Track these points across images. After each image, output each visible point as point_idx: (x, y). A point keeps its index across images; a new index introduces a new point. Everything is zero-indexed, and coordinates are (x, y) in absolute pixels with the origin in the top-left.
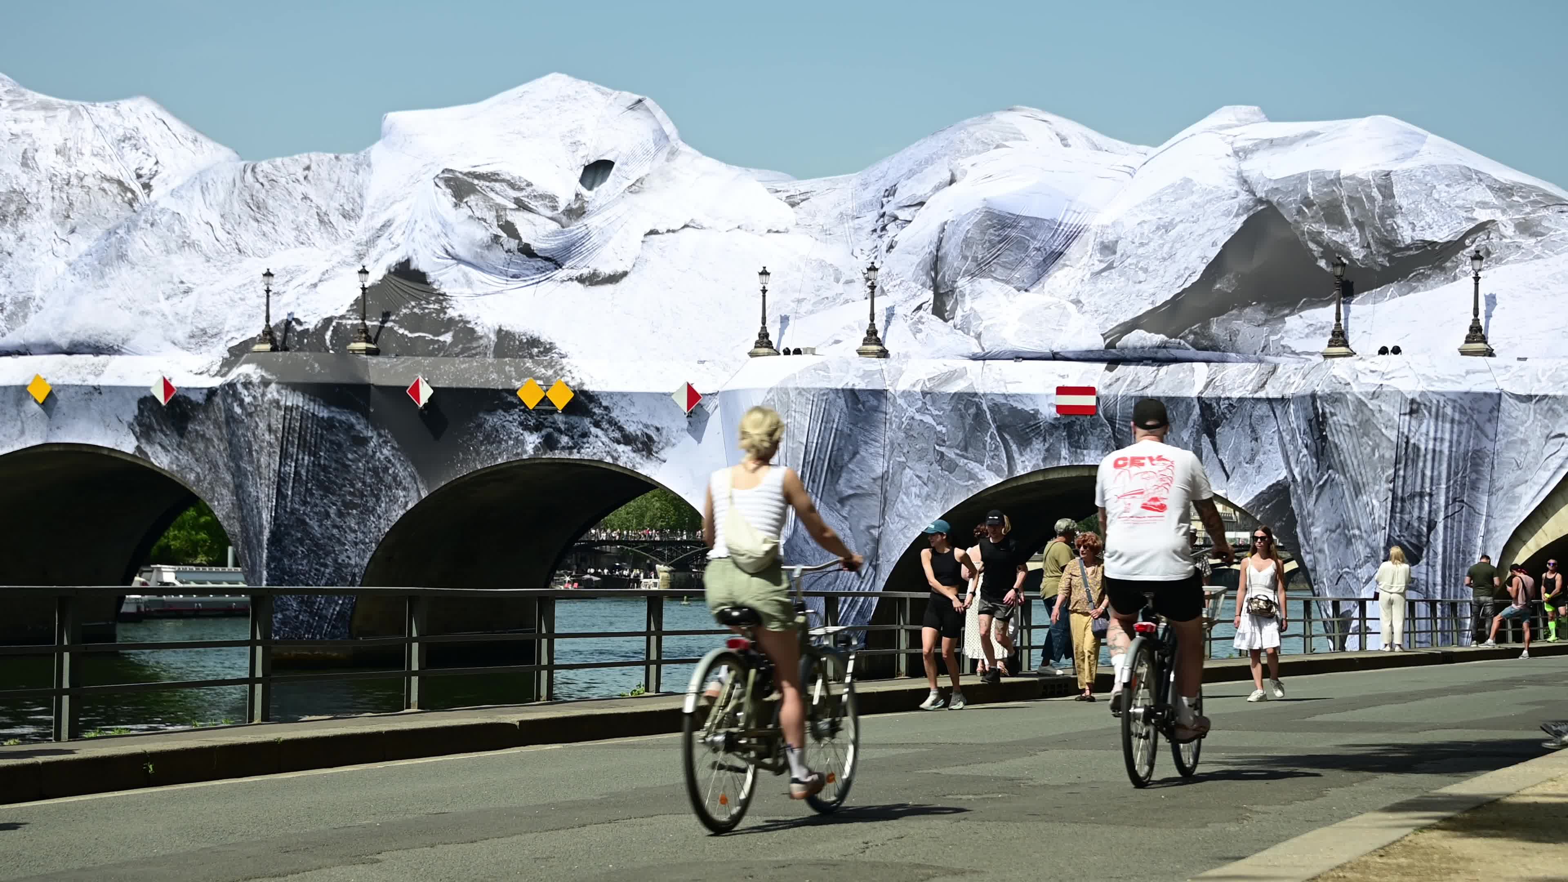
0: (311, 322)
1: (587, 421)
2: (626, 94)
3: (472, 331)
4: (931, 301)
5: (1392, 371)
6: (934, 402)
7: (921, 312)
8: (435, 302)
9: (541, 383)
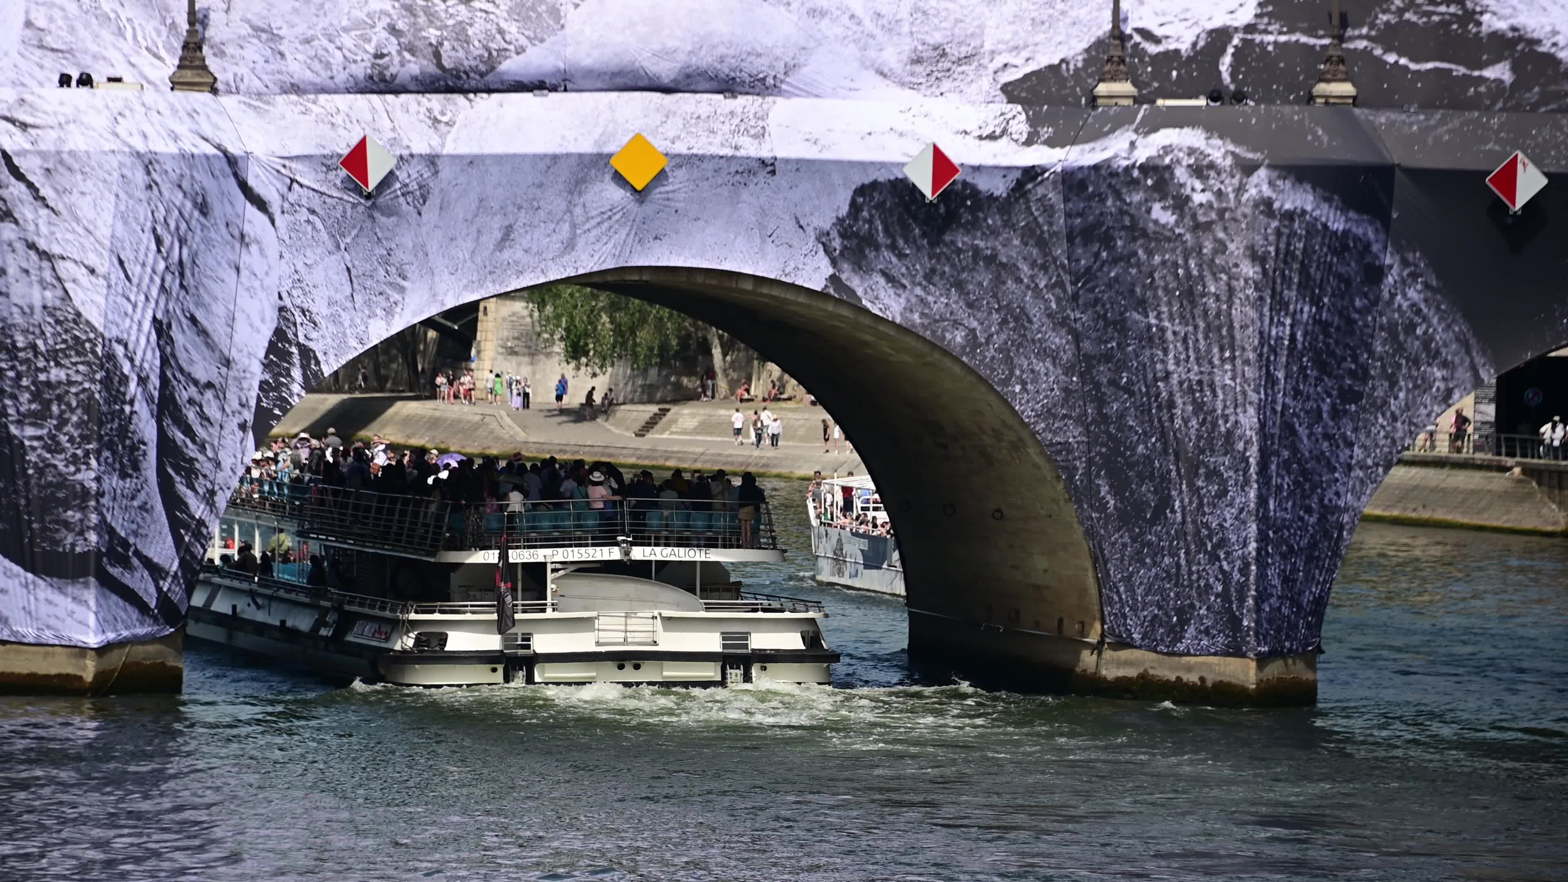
0: (1181, 38)
3: (1552, 59)
8: (1447, 1)
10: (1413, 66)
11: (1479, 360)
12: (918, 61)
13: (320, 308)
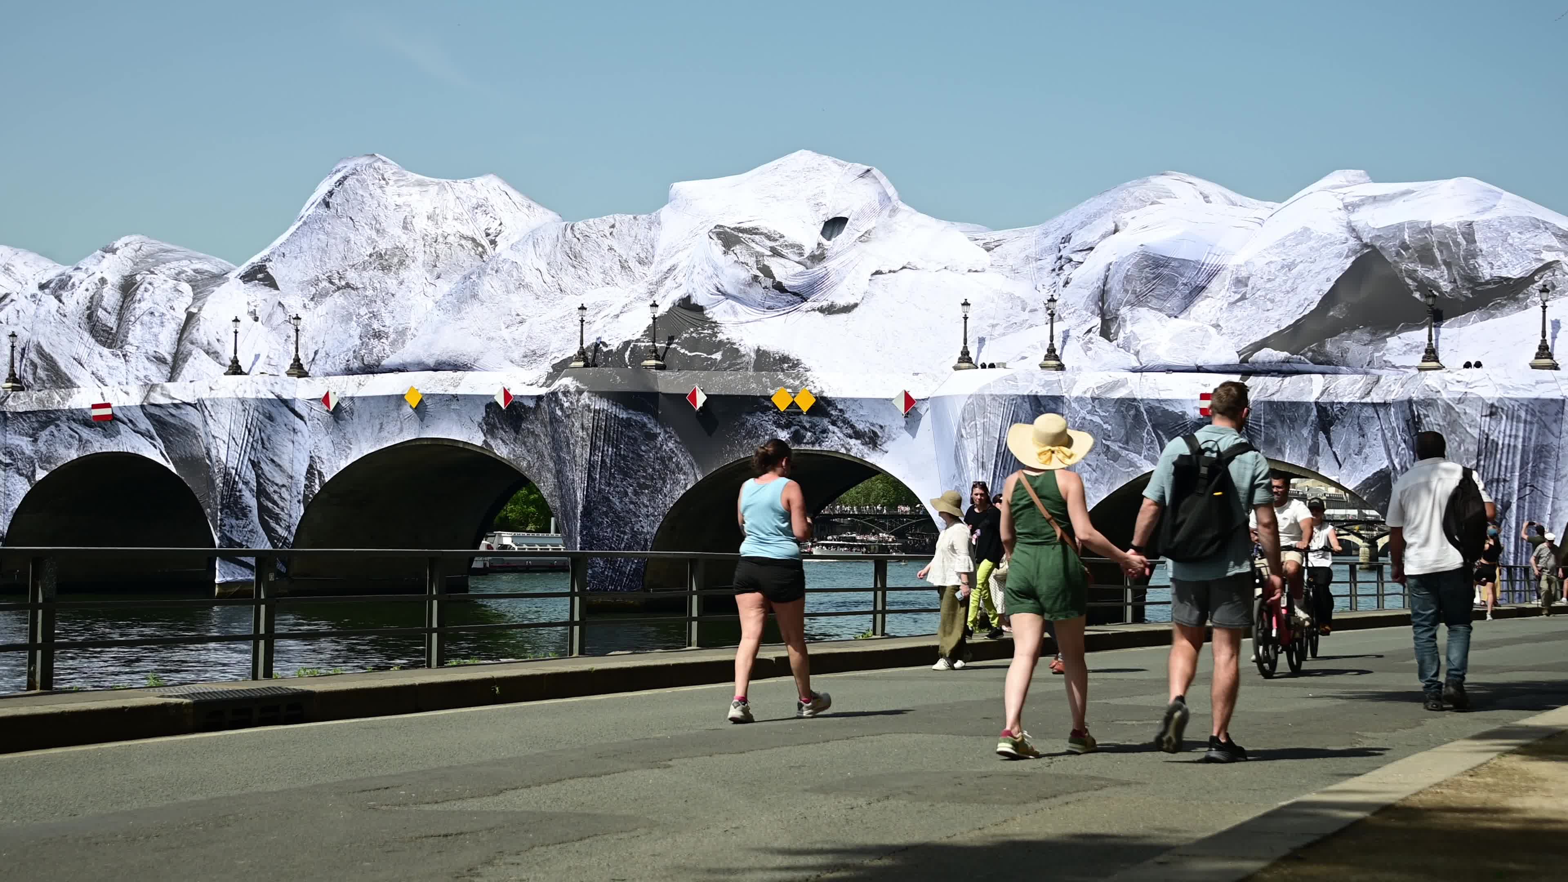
0: (614, 345)
1: (826, 422)
2: (858, 165)
3: (737, 350)
4: (1099, 326)
5: (1475, 381)
6: (1101, 405)
7: (1091, 335)
8: (708, 328)
9: (790, 390)
10: (689, 354)
11: (697, 472)
12: (525, 357)
13: (324, 456)
